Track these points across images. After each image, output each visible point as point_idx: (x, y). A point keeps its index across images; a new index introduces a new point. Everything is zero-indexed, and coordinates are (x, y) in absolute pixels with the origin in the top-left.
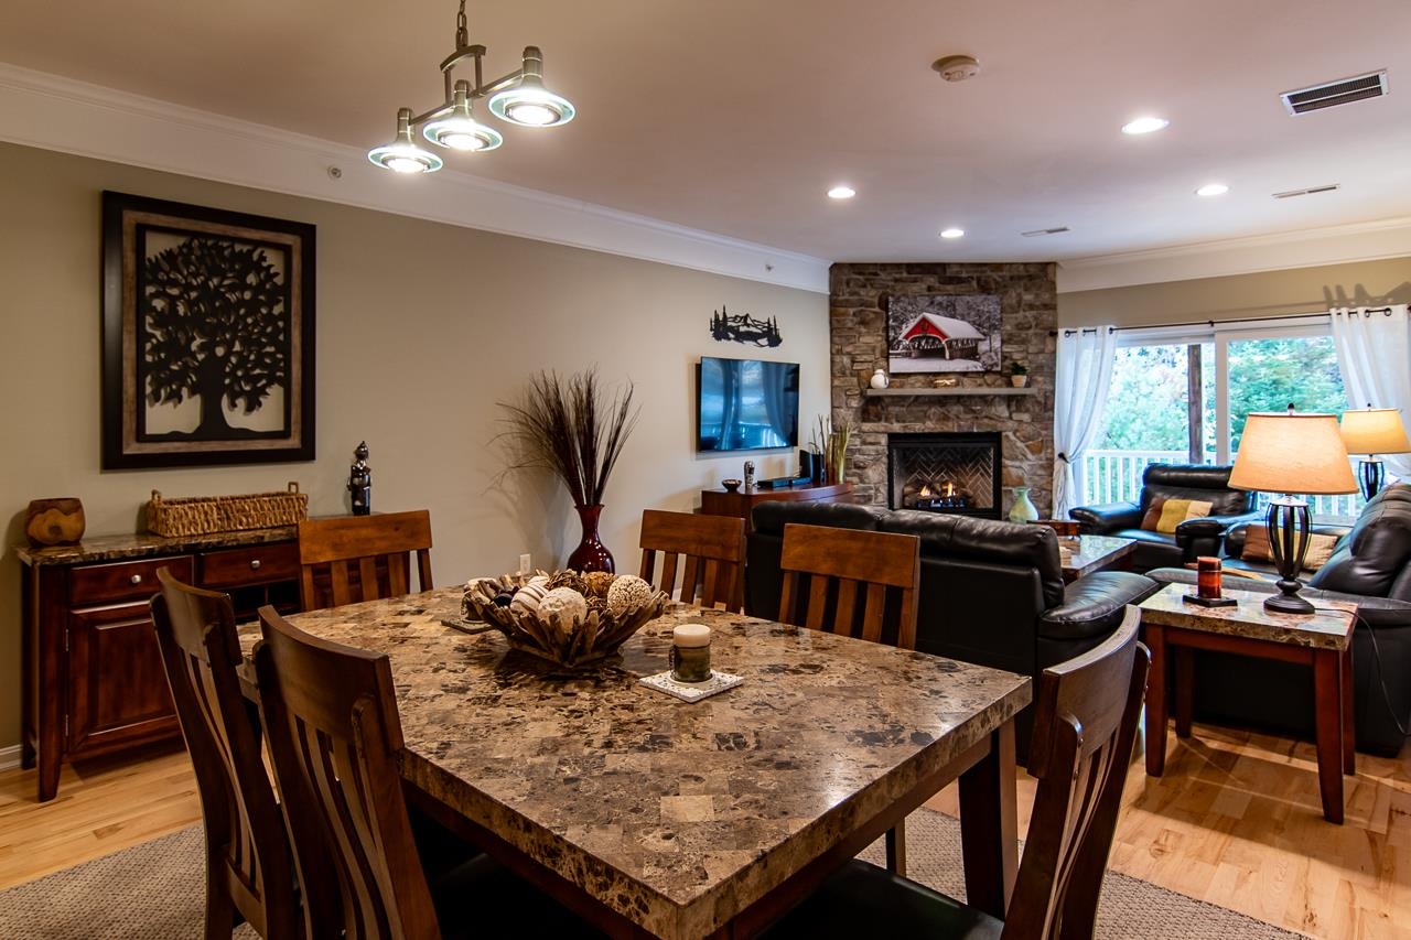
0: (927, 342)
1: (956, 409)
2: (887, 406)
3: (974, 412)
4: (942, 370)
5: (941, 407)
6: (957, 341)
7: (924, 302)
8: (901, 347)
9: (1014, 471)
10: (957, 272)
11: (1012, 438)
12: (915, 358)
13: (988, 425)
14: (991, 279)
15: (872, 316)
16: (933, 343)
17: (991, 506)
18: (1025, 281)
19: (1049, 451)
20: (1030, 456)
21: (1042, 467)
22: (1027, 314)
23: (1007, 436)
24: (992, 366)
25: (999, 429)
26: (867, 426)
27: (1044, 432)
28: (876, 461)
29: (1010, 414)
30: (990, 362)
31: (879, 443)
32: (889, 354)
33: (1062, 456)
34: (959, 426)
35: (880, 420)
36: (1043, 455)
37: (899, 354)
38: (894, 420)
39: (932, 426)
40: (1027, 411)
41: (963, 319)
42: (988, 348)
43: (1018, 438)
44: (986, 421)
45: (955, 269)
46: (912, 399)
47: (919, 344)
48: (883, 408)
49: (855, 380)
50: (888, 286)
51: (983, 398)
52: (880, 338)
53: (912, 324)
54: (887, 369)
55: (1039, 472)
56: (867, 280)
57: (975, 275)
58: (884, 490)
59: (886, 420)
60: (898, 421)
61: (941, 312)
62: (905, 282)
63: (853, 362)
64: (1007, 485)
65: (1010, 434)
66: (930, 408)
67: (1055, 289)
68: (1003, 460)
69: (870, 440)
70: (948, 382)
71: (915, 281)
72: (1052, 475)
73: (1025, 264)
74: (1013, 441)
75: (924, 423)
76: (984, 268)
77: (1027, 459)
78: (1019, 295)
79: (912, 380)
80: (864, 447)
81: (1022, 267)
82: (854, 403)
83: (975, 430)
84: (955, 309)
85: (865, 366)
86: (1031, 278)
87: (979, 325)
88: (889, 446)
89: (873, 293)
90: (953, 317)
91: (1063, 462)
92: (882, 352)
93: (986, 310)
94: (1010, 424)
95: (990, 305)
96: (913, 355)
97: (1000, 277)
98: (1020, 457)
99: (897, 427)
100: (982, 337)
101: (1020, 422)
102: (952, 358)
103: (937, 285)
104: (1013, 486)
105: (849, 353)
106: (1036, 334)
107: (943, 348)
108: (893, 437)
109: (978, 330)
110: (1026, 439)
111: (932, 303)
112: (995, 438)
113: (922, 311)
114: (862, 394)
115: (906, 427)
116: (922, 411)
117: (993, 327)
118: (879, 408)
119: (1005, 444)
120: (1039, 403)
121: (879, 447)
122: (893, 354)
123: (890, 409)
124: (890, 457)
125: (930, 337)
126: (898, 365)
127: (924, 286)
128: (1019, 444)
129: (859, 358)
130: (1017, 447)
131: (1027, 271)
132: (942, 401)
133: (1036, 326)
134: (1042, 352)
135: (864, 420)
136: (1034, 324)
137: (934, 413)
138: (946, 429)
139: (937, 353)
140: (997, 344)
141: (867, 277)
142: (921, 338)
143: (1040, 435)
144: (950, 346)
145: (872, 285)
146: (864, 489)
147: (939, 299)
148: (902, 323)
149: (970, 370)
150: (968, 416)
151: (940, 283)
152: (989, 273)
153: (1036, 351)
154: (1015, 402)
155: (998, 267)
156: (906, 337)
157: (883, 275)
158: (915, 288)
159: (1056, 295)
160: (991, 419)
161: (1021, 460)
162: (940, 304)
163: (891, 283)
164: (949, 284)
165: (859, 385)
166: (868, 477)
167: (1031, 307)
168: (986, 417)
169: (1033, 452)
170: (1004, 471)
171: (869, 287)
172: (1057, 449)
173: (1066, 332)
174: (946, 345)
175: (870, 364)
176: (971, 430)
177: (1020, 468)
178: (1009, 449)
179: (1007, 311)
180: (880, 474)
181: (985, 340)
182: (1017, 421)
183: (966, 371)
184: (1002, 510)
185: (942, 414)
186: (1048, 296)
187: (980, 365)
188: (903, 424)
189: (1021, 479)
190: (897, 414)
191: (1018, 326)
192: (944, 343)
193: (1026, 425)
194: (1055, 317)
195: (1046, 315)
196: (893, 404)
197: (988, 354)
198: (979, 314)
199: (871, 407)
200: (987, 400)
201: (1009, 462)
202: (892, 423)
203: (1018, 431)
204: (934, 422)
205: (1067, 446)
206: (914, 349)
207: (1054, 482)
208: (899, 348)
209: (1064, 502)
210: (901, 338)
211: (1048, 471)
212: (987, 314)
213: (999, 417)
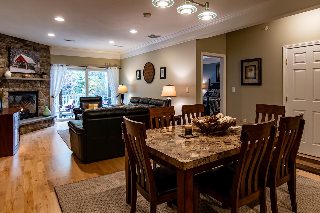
0: (21, 63)
1: (28, 84)
2: (8, 83)
3: (33, 85)
4: (25, 72)
5: (24, 83)
6: (29, 64)
7: (21, 50)
8: (14, 64)
9: (42, 101)
10: (29, 43)
11: (41, 92)
12: (18, 68)
13: (36, 89)
14: (37, 48)
15: (4, 52)
16: (23, 63)
17: (35, 112)
18: (44, 50)
19: (49, 95)
21: (48, 100)
22: (44, 59)
23: (40, 92)
24: (38, 72)
25: (38, 90)
27: (48, 91)
28: (5, 101)
29: (41, 86)
30: (37, 71)
31: (6, 95)
32: (10, 66)
33: (53, 97)
34: (29, 89)
35: (6, 87)
36: (48, 97)
37: (13, 66)
40: (44, 85)
41: (31, 58)
42: (37, 67)
43: (42, 92)
44: (35, 88)
45: (28, 42)
46: (16, 81)
47: (19, 64)
50: (9, 44)
51: (35, 81)
52: (6, 60)
53: (18, 57)
54: (10, 71)
55: (47, 101)
56: (2, 39)
57: (33, 45)
59: (8, 88)
60: (12, 88)
61: (26, 55)
62: (14, 43)
64: (40, 105)
65: (41, 91)
66: (21, 84)
67: (50, 53)
68: (39, 98)
70: (29, 76)
71: (17, 43)
73: (44, 45)
74: (41, 94)
75: (19, 88)
76: (35, 44)
77: (45, 98)
78: (43, 53)
79: (16, 75)
81: (43, 46)
84: (29, 55)
86: (45, 49)
87: (35, 60)
88: (9, 96)
89: (4, 44)
90: (29, 57)
92: (7, 65)
93: (37, 56)
94: (41, 89)
95: (37, 55)
96: (18, 67)
97: (39, 47)
98: (43, 97)
99: (11, 90)
100: (35, 64)
101: (43, 88)
102: (28, 69)
103: (23, 46)
104: (42, 106)
106: (47, 64)
107: (26, 66)
108: (10, 93)
110: (44, 92)
111: (23, 51)
112: (37, 93)
113: (21, 53)
114: (1, 79)
115: (14, 89)
116: (19, 85)
117: (38, 61)
118: (6, 83)
119: (40, 94)
120: (47, 83)
121: (6, 97)
122: (12, 66)
123: (10, 84)
124: (9, 99)
126: (13, 69)
127: (20, 46)
128: (43, 94)
131: (44, 47)
132: (25, 82)
133: (47, 62)
134: (48, 69)
135: (1, 88)
136: (46, 62)
138: (25, 90)
139: (24, 67)
140: (39, 66)
141: (2, 38)
142: (20, 62)
143: (47, 91)
144: (28, 65)
145: (4, 42)
147: (25, 50)
148: (15, 56)
150: (31, 86)
151: (24, 46)
152: (36, 46)
153: (46, 69)
154: (42, 82)
155: (38, 44)
156: (16, 61)
157: (7, 39)
158: (17, 46)
159: (50, 55)
160: (37, 87)
162: (25, 52)
163: (10, 43)
164: (27, 46)
167: (46, 57)
168: (36, 87)
169: (46, 96)
170: (39, 101)
171: (3, 42)
172: (51, 95)
173: (55, 65)
174: (27, 65)
175: (3, 68)
176: (32, 90)
177: (43, 100)
178: (40, 95)
179: (41, 57)
180: (6, 106)
181: (36, 65)
182: (42, 88)
183: (31, 73)
184: (39, 113)
185: (24, 86)
186: (49, 55)
187: (35, 71)
188: (13, 89)
189: (43, 103)
190: (12, 86)
191: (43, 62)
192: (26, 64)
193: (44, 89)
194: (50, 60)
195: (48, 60)
196: (10, 82)
197: (37, 69)
198: (35, 57)
199: (4, 83)
200: (35, 82)
201: (40, 99)
202: (10, 89)
203: (43, 90)
204: (22, 88)
205: (54, 94)
206: (18, 65)
207: (50, 104)
208: (13, 64)
209: (54, 108)
210: (14, 61)
211: (49, 101)
212: (37, 57)
213: (38, 86)
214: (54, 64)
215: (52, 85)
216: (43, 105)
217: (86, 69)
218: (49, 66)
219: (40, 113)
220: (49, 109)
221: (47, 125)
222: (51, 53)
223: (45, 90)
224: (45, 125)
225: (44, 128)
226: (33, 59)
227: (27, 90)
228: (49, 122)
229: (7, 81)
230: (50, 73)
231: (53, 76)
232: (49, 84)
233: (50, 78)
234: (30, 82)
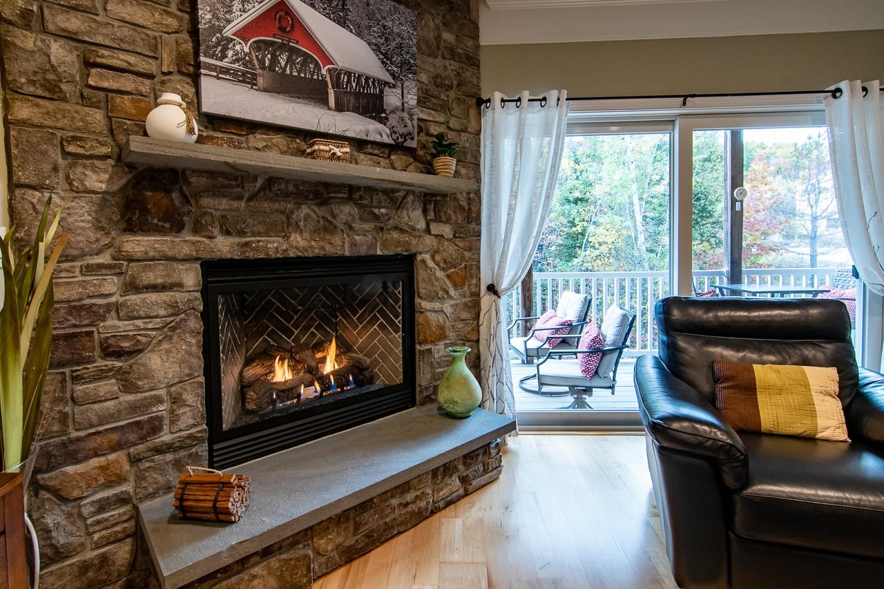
0: (290, 62)
1: (346, 211)
2: (198, 195)
3: (377, 217)
4: (322, 129)
5: (320, 205)
6: (349, 74)
8: (230, 53)
9: (432, 317)
11: (431, 264)
12: (265, 90)
13: (397, 243)
16: (304, 64)
17: (399, 380)
19: (474, 282)
20: (452, 292)
21: (466, 305)
22: (447, 63)
23: (423, 261)
24: (404, 136)
25: (414, 250)
26: (137, 244)
27: (467, 255)
28: (171, 330)
29: (428, 225)
30: (402, 130)
31: (177, 286)
32: (200, 64)
33: (492, 289)
34: (354, 244)
35: (178, 228)
36: (466, 288)
37: (226, 71)
38: (216, 232)
39: (302, 243)
40: (448, 221)
41: (359, 35)
42: (399, 104)
43: (437, 264)
44: (395, 235)
46: (259, 184)
47: (274, 60)
48: (185, 199)
49: (97, 117)
52: (169, 20)
53: (256, 8)
54: (194, 104)
55: (464, 316)
58: (194, 398)
59: (197, 230)
60: (228, 233)
63: (88, 64)
64: (425, 342)
65: (427, 257)
66: (299, 205)
67: (479, 38)
68: (417, 300)
69: (150, 277)
70: (338, 152)
72: (478, 317)
74: (430, 273)
75: (286, 237)
77: (450, 297)
78: (437, 28)
79: (258, 139)
80: (134, 298)
82: (98, 180)
83: (379, 252)
84: (345, 11)
85: (127, 83)
87: (385, 55)
88: (205, 292)
90: (342, 22)
91: (494, 297)
92: (181, 59)
93: (396, 30)
94: (429, 241)
95: (403, 24)
96: (260, 81)
98: (440, 294)
99: (224, 246)
100: (390, 79)
101: (440, 237)
102: (340, 108)
104: (433, 342)
105: (69, 37)
106: (458, 100)
107: (324, 83)
108: (212, 268)
109: (383, 62)
110: (447, 265)
112: (405, 264)
114: (121, 158)
115: (246, 244)
116: (281, 212)
117: (408, 67)
118: (175, 195)
119: (421, 275)
120: (461, 207)
121: (178, 296)
122: (210, 66)
123: (206, 201)
124: (208, 316)
125: (298, 52)
126: (223, 96)
128: (440, 274)
129: (106, 57)
130: (437, 279)
133: (458, 85)
134: (465, 130)
135: (130, 229)
136: (455, 83)
137: (307, 217)
138: (330, 250)
139: (309, 91)
140: (412, 100)
142: (282, 47)
143: (463, 257)
144: (337, 84)
146: (135, 408)
149: (371, 138)
150: (366, 226)
153: (457, 127)
154: (432, 201)
156: (243, 33)
159: (478, 47)
160: (402, 231)
161: (441, 299)
165: (111, 131)
166: (148, 375)
167: (453, 54)
168: (396, 228)
169: (455, 286)
170: (419, 319)
172: (485, 280)
173: (503, 101)
174: (328, 79)
175: (147, 82)
176: (371, 252)
177: (442, 311)
178: (424, 280)
179: (424, 48)
180: (182, 362)
181: (394, 86)
182: (436, 236)
183: (365, 138)
184: (420, 386)
185: (322, 221)
186: (470, 43)
187: (388, 131)
188: (237, 240)
189: (442, 328)
190: (224, 217)
191: (437, 80)
192: (324, 71)
193: (446, 243)
194: (478, 78)
195: (468, 74)
196: (216, 191)
197: (400, 114)
198: (386, 34)
199: (149, 194)
200: (394, 196)
201: (425, 304)
202: (211, 238)
203: (437, 252)
204: (306, 235)
205: (500, 276)
206: (263, 67)
207: (481, 328)
208: (224, 56)
209: (498, 357)
210: (229, 31)
211: (474, 312)
212: (398, 40)
213: (414, 229)
214: (498, 96)
215: (489, 218)
216: (442, 336)
217: (673, 122)
218: (472, 112)
219: (427, 389)
220: (467, 372)
221: (455, 483)
222: (484, 40)
223: (450, 250)
224: (443, 493)
225: (433, 513)
226: (369, 44)
227: (339, 245)
228: (464, 464)
229: (189, 184)
230: (477, 155)
231: (492, 167)
232: (474, 215)
233: (478, 180)
234: (361, 198)
